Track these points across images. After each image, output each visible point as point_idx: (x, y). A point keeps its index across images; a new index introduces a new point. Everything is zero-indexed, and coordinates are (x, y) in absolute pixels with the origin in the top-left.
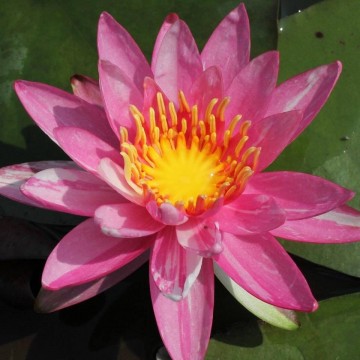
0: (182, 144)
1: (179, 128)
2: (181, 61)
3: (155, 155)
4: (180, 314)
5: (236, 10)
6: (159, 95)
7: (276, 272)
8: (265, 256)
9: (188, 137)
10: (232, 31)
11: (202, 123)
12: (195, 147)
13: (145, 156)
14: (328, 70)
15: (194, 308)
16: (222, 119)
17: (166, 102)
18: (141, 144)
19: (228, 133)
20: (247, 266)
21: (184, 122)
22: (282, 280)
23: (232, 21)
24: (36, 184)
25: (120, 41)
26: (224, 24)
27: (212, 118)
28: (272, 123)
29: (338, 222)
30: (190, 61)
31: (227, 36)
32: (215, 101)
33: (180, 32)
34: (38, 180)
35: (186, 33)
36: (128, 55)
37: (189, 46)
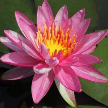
0: (57, 42)
1: (57, 37)
2: (63, 19)
3: (48, 43)
4: (40, 88)
5: (82, 10)
6: (53, 24)
7: (73, 82)
8: (71, 78)
9: (59, 41)
10: (80, 16)
11: (64, 36)
12: (60, 44)
13: (45, 41)
14: (104, 33)
15: (45, 88)
16: (70, 36)
17: (55, 27)
18: (44, 37)
19: (70, 40)
20: (64, 79)
21: (59, 35)
22: (73, 85)
23: (80, 12)
24: (10, 34)
25: (48, 10)
26: (78, 13)
27: (67, 34)
28: (83, 38)
29: (96, 77)
30: (65, 19)
31: (78, 17)
32: (69, 29)
33: (64, 9)
34: (11, 33)
35: (66, 10)
36: (49, 15)
37: (66, 14)
